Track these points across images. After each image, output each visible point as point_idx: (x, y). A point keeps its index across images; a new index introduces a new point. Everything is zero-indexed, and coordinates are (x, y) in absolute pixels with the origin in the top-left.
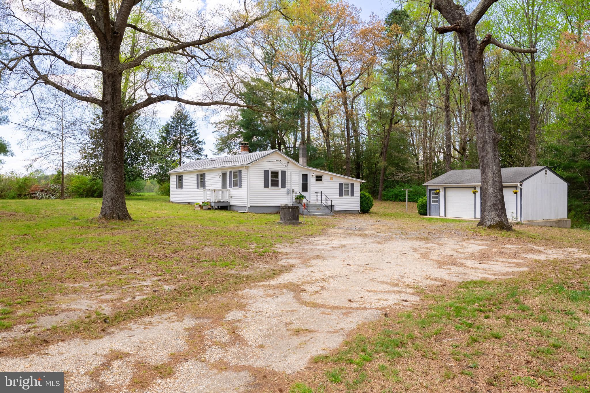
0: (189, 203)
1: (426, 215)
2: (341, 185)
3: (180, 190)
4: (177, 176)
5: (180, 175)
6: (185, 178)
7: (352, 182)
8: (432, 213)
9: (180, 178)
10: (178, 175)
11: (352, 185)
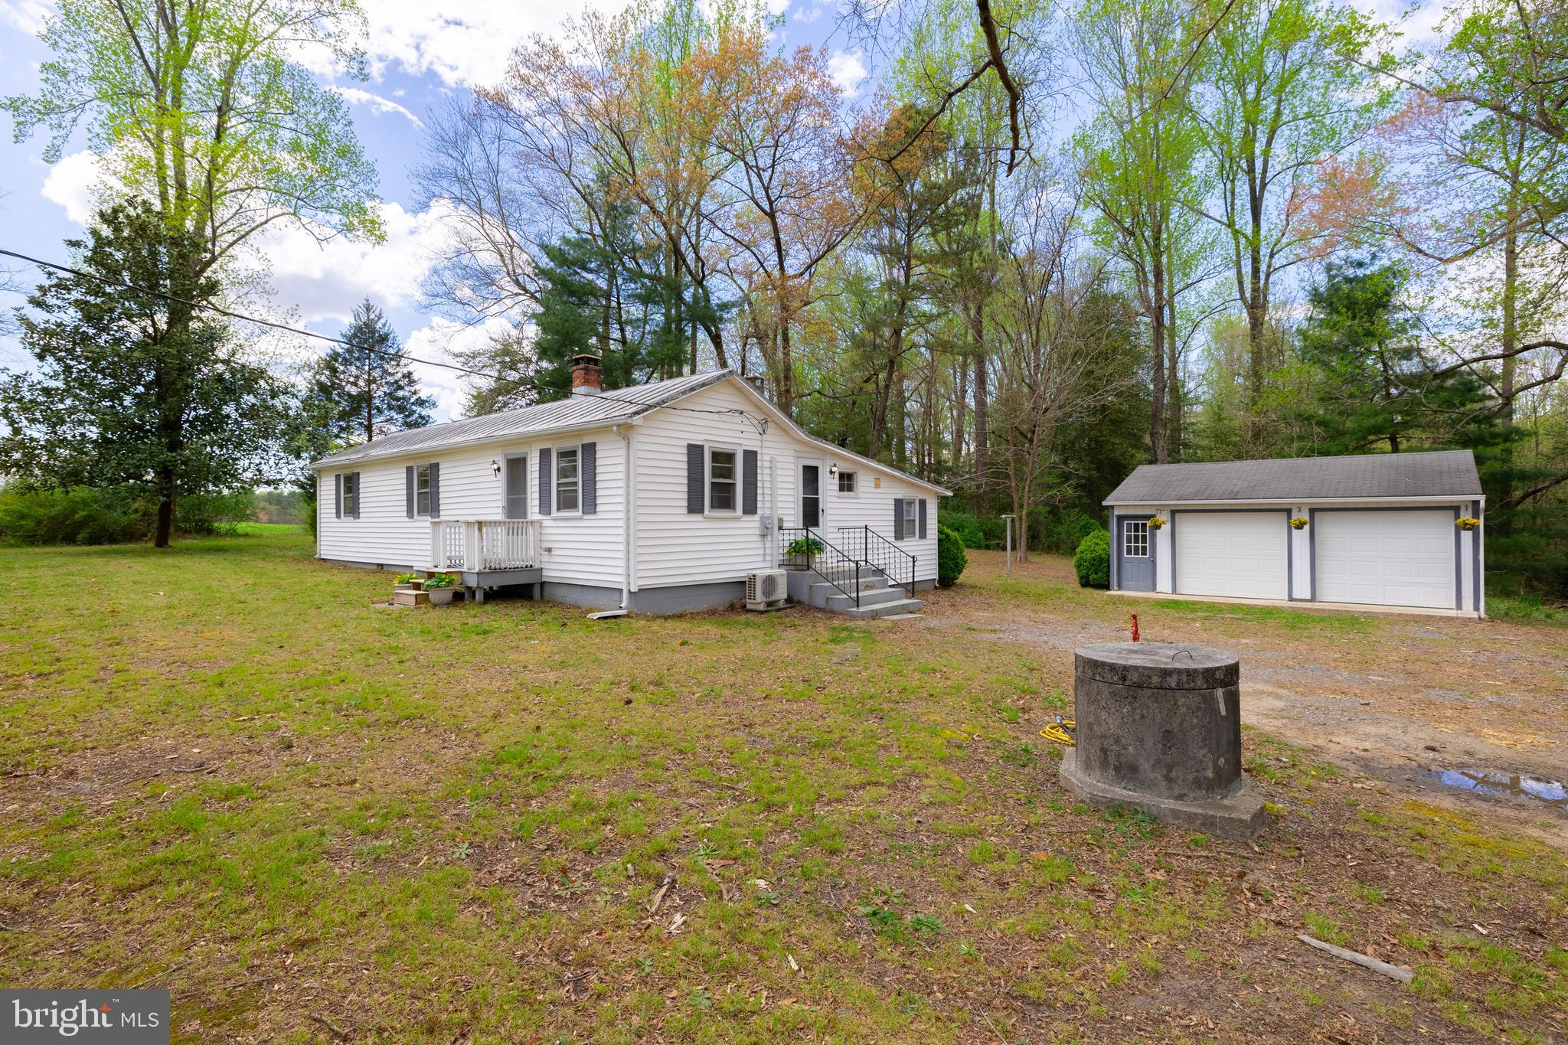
0: (381, 566)
1: (1107, 587)
2: (898, 503)
3: (348, 522)
4: (338, 477)
5: (349, 472)
6: (369, 484)
7: (922, 497)
8: (1125, 583)
9: (350, 484)
10: (342, 473)
11: (923, 503)
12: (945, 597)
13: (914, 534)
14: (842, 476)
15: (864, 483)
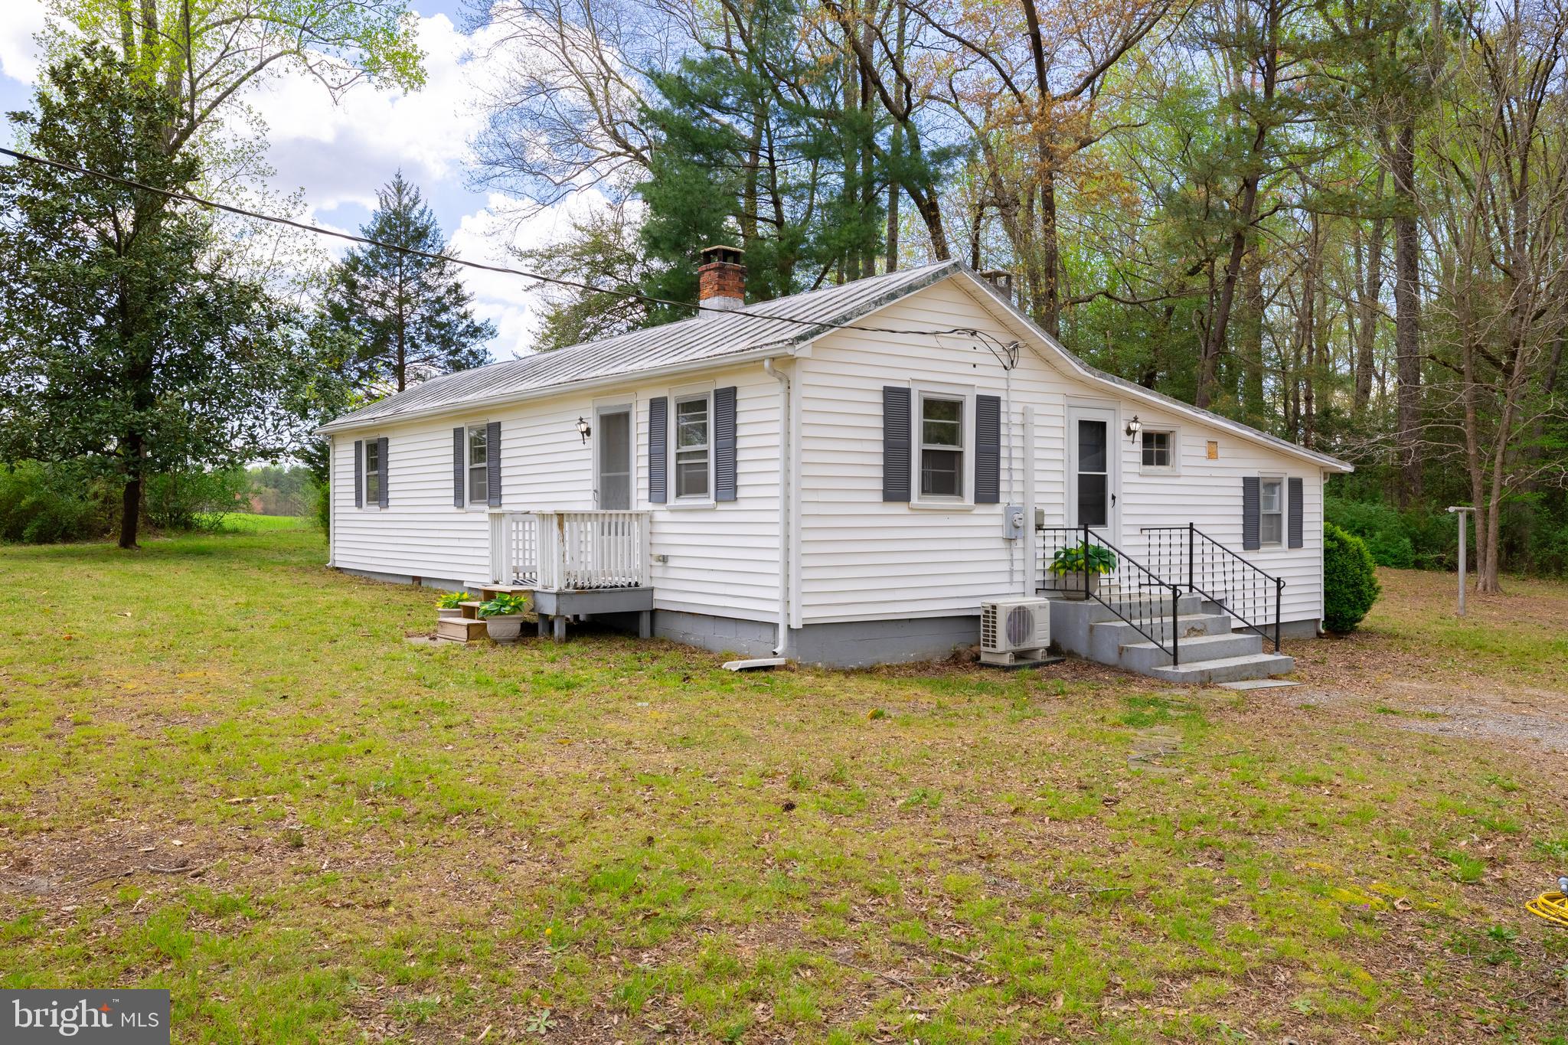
0: (417, 579)
2: (1251, 486)
3: (372, 513)
4: (358, 445)
5: (373, 437)
6: (400, 455)
7: (1295, 474)
9: (375, 454)
10: (363, 439)
11: (1296, 486)
12: (1336, 653)
13: (1279, 540)
14: (1148, 438)
15: (1187, 448)
